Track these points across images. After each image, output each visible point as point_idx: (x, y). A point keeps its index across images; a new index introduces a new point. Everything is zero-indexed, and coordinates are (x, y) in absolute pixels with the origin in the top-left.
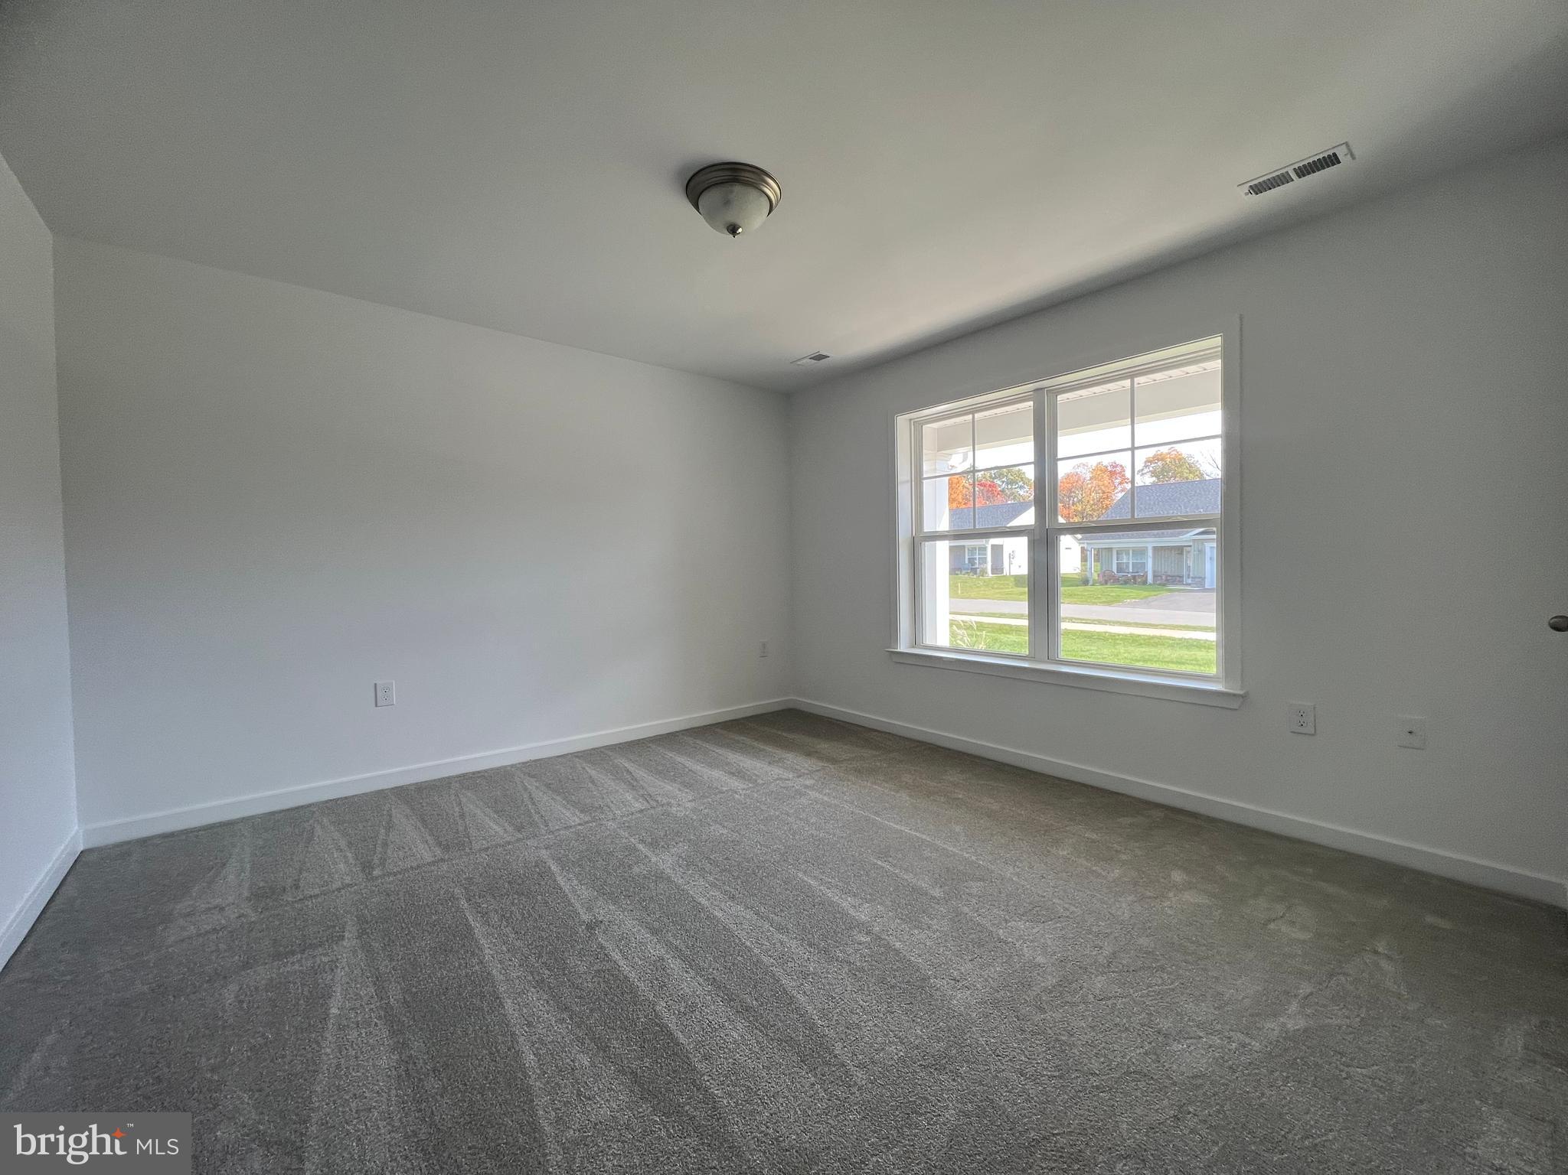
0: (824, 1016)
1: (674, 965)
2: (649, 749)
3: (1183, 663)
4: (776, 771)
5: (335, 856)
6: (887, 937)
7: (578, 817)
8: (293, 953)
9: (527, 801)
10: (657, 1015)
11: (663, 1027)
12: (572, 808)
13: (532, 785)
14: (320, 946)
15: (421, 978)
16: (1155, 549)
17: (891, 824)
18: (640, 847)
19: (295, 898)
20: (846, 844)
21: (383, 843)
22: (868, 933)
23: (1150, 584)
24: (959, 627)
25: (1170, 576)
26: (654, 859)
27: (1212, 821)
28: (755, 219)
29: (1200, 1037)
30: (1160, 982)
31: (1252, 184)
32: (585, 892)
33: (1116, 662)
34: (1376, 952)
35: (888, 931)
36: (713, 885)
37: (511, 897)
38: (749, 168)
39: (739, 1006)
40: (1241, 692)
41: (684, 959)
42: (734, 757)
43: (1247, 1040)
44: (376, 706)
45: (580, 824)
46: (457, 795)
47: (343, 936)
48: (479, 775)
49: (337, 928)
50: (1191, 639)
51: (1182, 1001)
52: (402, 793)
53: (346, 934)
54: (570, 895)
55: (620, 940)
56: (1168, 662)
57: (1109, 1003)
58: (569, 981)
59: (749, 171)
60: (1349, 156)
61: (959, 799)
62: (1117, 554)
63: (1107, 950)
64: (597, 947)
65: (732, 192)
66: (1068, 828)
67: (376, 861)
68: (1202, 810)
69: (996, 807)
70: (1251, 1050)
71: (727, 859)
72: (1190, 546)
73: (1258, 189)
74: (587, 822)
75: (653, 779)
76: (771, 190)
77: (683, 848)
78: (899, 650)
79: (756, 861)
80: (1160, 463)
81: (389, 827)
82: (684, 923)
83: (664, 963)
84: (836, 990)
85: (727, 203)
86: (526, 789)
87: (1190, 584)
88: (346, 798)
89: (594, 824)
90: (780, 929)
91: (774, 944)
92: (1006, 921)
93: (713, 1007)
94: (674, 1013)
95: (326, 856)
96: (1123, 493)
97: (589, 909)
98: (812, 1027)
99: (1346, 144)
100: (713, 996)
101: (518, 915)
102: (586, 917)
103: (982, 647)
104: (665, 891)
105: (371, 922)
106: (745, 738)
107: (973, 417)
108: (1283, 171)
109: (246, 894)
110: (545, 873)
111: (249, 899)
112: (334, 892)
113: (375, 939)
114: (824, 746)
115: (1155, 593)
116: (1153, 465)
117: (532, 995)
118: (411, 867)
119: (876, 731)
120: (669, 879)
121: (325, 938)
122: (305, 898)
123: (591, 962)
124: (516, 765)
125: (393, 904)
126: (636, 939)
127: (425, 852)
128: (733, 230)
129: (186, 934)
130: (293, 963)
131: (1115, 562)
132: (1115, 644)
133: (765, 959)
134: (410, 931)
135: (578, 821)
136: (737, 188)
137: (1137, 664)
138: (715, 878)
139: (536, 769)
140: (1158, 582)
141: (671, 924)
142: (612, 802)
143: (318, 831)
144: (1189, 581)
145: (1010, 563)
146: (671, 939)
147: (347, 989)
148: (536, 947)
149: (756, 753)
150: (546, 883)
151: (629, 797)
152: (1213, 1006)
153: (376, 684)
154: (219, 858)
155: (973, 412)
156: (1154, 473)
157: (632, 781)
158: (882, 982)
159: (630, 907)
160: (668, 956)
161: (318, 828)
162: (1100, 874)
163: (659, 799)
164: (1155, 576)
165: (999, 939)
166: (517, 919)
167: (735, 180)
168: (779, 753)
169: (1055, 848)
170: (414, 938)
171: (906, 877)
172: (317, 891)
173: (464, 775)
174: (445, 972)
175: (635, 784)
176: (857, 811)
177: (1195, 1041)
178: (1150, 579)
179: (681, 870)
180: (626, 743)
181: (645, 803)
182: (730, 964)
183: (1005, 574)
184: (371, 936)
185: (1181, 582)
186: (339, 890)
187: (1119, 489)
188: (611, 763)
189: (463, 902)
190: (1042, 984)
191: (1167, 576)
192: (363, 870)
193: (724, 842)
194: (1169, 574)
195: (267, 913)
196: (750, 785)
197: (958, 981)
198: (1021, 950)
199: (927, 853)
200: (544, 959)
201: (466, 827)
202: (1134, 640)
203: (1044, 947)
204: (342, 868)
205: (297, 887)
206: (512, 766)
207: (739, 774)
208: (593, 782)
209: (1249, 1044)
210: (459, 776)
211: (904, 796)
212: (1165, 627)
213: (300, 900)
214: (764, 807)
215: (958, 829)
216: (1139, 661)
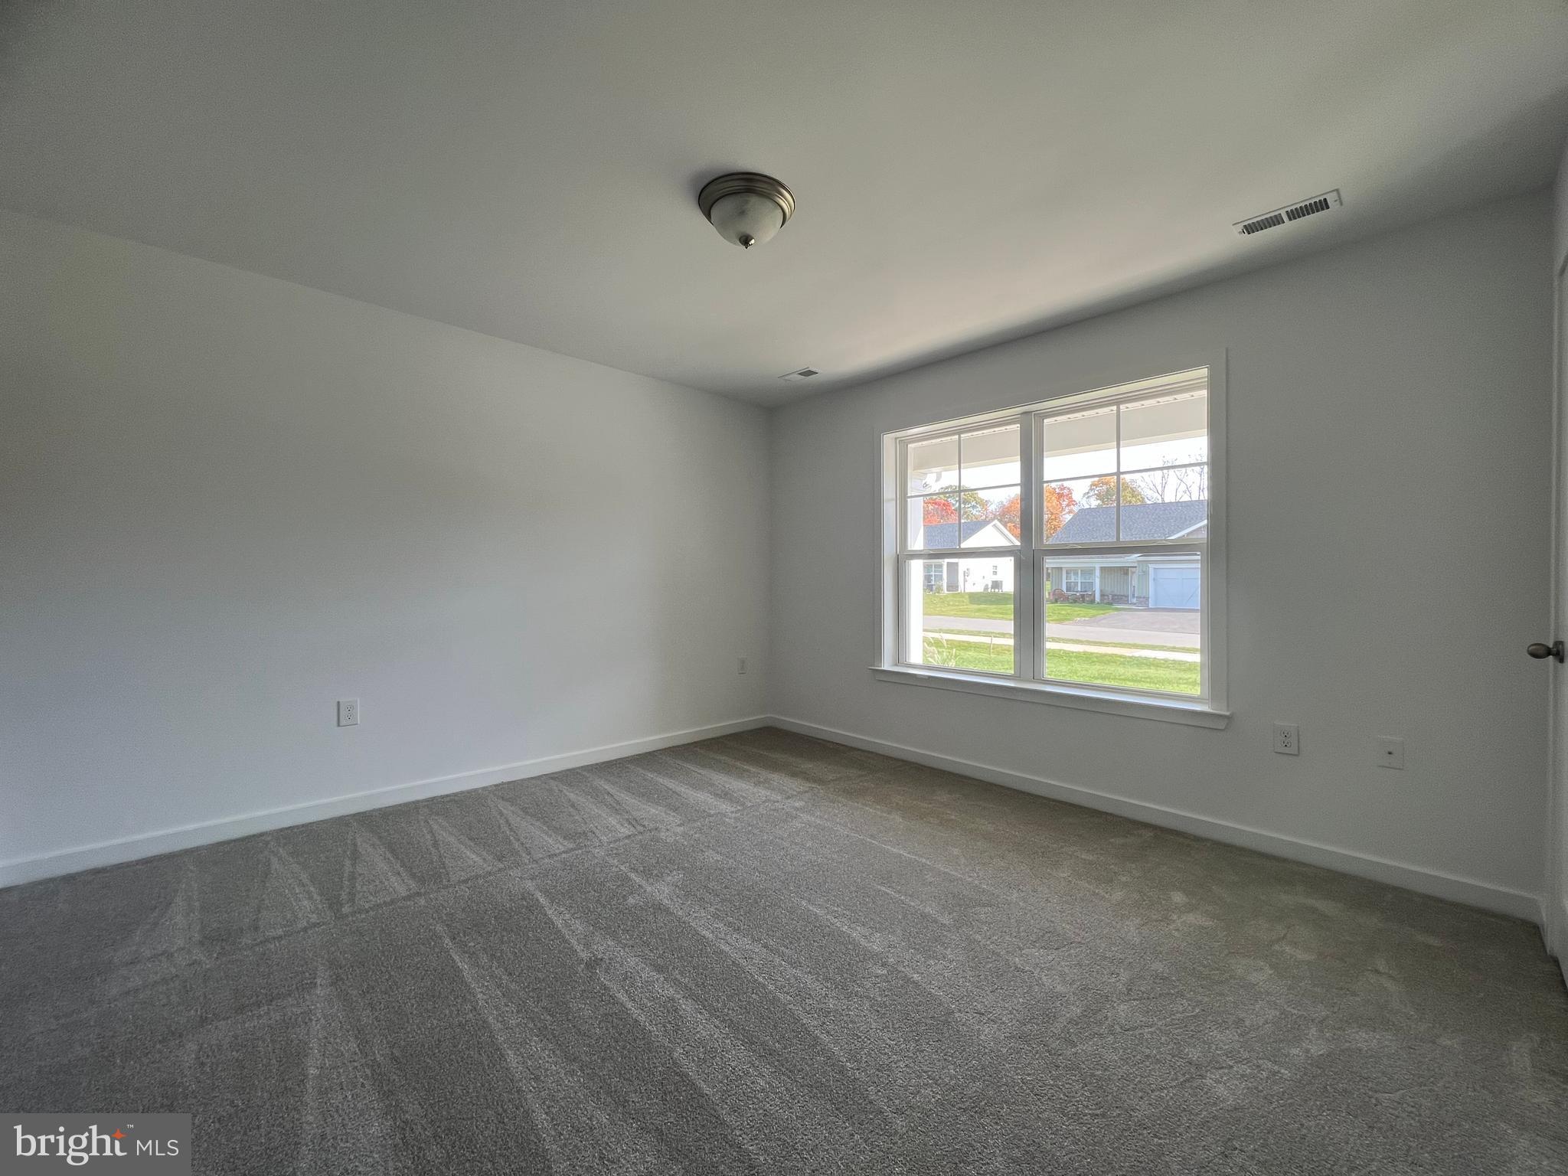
0: (853, 1057)
1: (687, 1007)
2: (627, 770)
3: (1139, 681)
4: (763, 792)
5: (297, 892)
6: (903, 969)
7: (561, 844)
8: (259, 1005)
9: (505, 828)
10: (675, 1063)
11: (683, 1076)
12: (553, 835)
13: (507, 809)
14: (290, 995)
15: (409, 1030)
16: (1102, 569)
17: (889, 847)
18: (633, 875)
19: (255, 940)
20: (846, 869)
21: (349, 875)
22: (884, 965)
23: (1098, 603)
24: (930, 644)
25: (1116, 595)
26: (649, 889)
27: (1198, 839)
28: (768, 230)
29: (1231, 1067)
30: (1181, 1009)
31: (1246, 223)
32: (579, 926)
33: (1075, 679)
34: (1377, 971)
35: (903, 962)
36: (716, 916)
37: (499, 934)
38: (768, 180)
39: (762, 1050)
40: (1228, 714)
41: (696, 999)
42: (720, 779)
43: (1276, 1068)
44: (339, 725)
45: (564, 852)
46: (426, 821)
47: (316, 984)
48: (448, 799)
49: (307, 974)
50: (1140, 657)
51: (1206, 1028)
52: (365, 819)
53: (319, 981)
54: (563, 930)
55: (625, 979)
56: (1124, 680)
57: (1137, 1032)
58: (574, 1026)
59: (765, 182)
60: (1338, 202)
61: (952, 820)
62: (1067, 573)
63: (1125, 976)
64: (601, 988)
65: (747, 202)
66: (1064, 850)
67: (344, 896)
68: (1191, 829)
69: (990, 828)
70: (1281, 1078)
71: (726, 887)
72: (1136, 567)
73: (1250, 229)
74: (572, 850)
75: (636, 802)
76: (786, 202)
77: (678, 877)
78: (882, 668)
79: (756, 889)
80: (1105, 487)
81: (355, 857)
82: (690, 959)
83: (675, 1004)
84: (861, 1029)
85: (742, 213)
86: (501, 814)
87: (1135, 604)
88: (303, 826)
89: (580, 851)
90: (795, 964)
91: (788, 979)
92: (1020, 949)
93: (734, 1052)
94: (694, 1060)
95: (287, 891)
96: (1072, 515)
97: (587, 946)
98: (842, 1071)
99: (1337, 190)
100: (732, 1039)
101: (509, 954)
102: (584, 955)
103: (952, 664)
104: (665, 924)
105: (345, 965)
106: (727, 758)
107: (960, 437)
108: (1276, 213)
109: (197, 937)
110: (533, 907)
111: (201, 943)
112: (299, 932)
113: (351, 986)
114: (808, 766)
115: (1102, 612)
116: (1098, 489)
117: (535, 1045)
118: (384, 902)
119: (859, 750)
120: (667, 911)
121: (294, 986)
122: (267, 940)
123: (595, 1006)
124: (487, 787)
125: (368, 946)
126: (641, 977)
127: (400, 886)
128: (745, 241)
129: (130, 985)
130: (260, 1017)
131: (1064, 581)
132: (1070, 661)
133: (781, 996)
134: (391, 976)
135: (562, 849)
136: (754, 200)
137: (1096, 681)
138: (716, 909)
139: (510, 791)
140: (1105, 601)
141: (677, 960)
142: (596, 827)
143: (275, 864)
144: (1135, 600)
145: (965, 581)
146: (678, 977)
147: (325, 1045)
148: (534, 990)
149: (741, 774)
150: (536, 918)
151: (613, 821)
152: (1237, 1032)
153: (339, 702)
154: (162, 895)
155: (959, 433)
156: (1099, 496)
157: (615, 805)
158: (906, 1018)
159: (630, 943)
160: (679, 996)
161: (274, 860)
162: (1103, 897)
163: (646, 823)
164: (1102, 595)
165: (1016, 968)
166: (509, 959)
167: (750, 191)
168: (764, 774)
169: (1055, 870)
170: (396, 983)
171: (913, 904)
172: (280, 932)
173: (433, 799)
174: (435, 1022)
175: (618, 808)
176: (852, 834)
177: (1226, 1071)
178: (1098, 598)
179: (679, 900)
180: (603, 763)
181: (632, 829)
182: (745, 1003)
183: (959, 591)
184: (347, 982)
185: (1127, 602)
186: (305, 930)
187: (1067, 510)
188: (589, 785)
189: (447, 941)
190: (1068, 1015)
191: (1113, 596)
192: (330, 907)
193: (720, 869)
194: (1116, 593)
195: (224, 959)
196: (739, 808)
197: (983, 1014)
198: (1041, 979)
199: (929, 878)
200: (544, 1003)
201: (440, 857)
202: (1087, 658)
203: (1062, 975)
204: (307, 906)
205: (256, 929)
206: (484, 789)
207: (726, 795)
208: (573, 806)
209: (1279, 1072)
210: (427, 800)
211: (897, 818)
212: (1115, 645)
213: (261, 942)
214: (756, 831)
215: (956, 851)
216: (1097, 678)
